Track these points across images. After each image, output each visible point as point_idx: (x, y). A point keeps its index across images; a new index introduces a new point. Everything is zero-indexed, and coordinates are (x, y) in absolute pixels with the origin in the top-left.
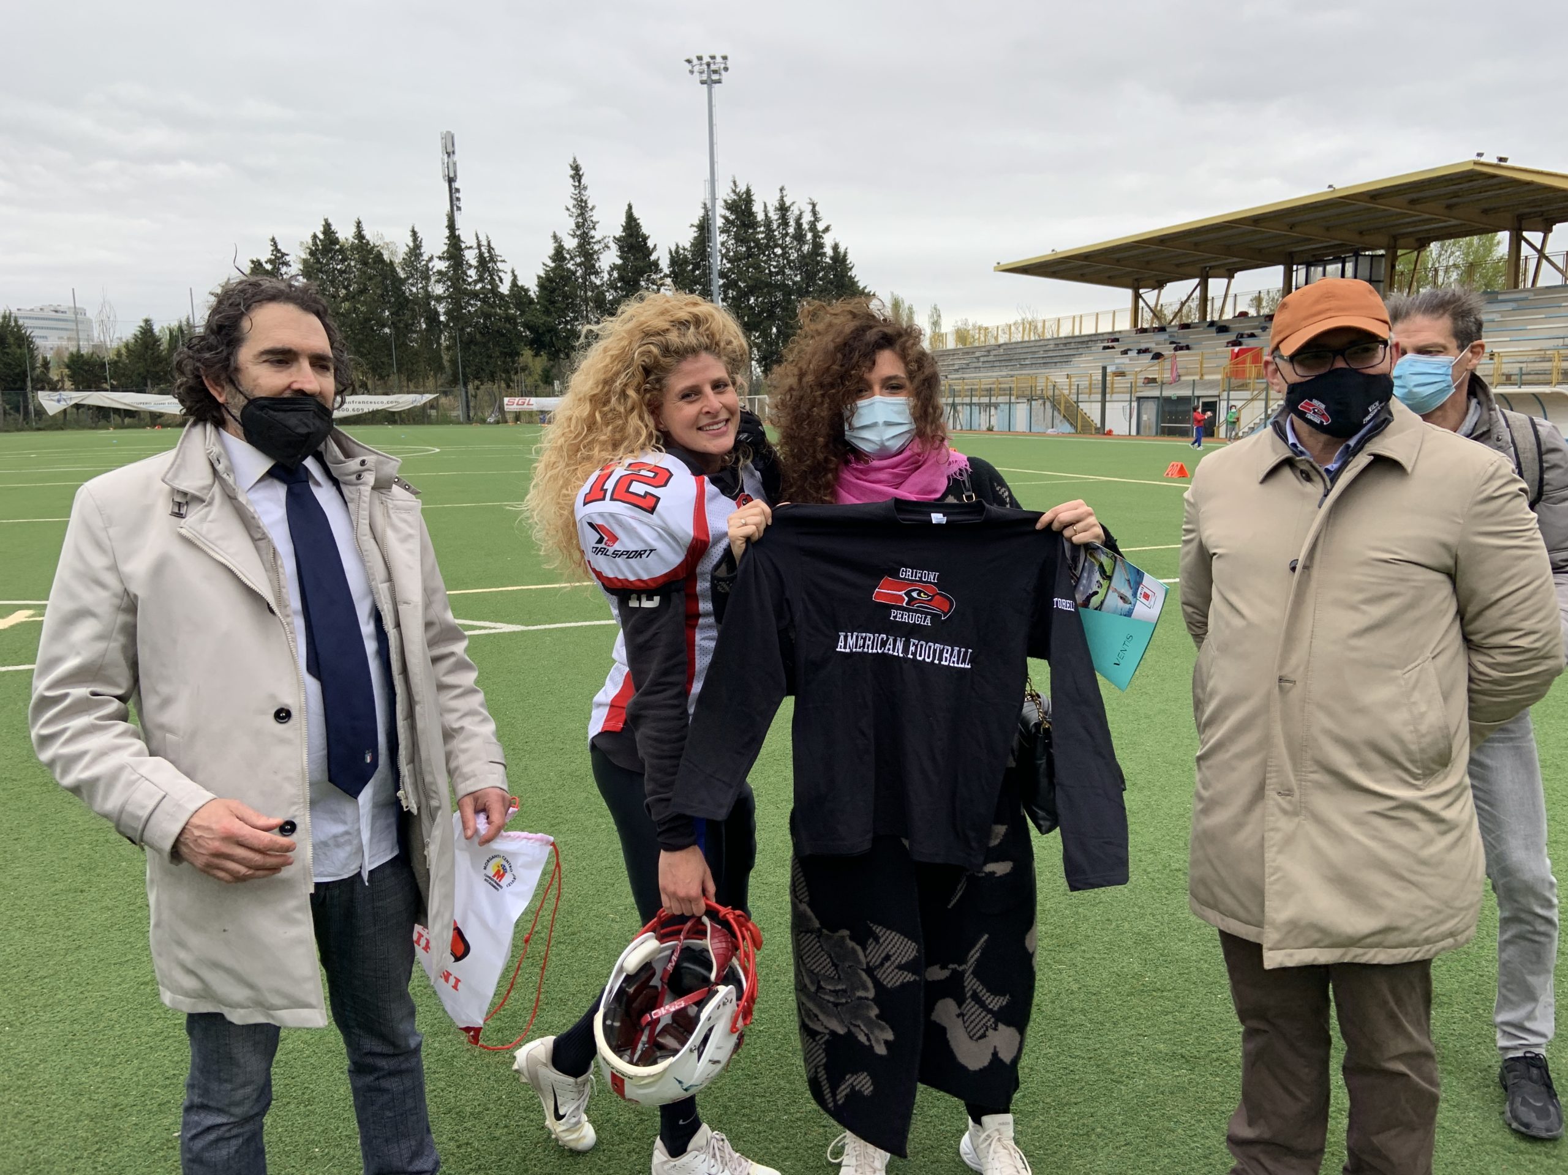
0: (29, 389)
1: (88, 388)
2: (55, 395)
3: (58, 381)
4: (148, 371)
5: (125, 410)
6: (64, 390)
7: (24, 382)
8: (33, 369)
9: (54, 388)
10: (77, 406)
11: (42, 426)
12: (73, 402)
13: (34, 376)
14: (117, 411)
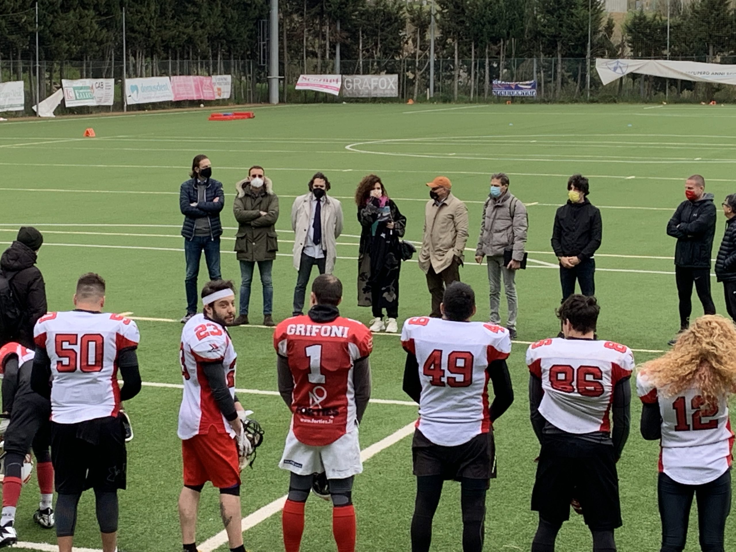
0: (588, 56)
1: (647, 56)
2: (613, 62)
3: (619, 46)
4: (710, 36)
5: (683, 81)
6: (623, 58)
7: (585, 47)
8: (595, 32)
9: (613, 55)
10: (634, 76)
11: (596, 98)
12: (629, 71)
13: (595, 41)
14: (674, 82)
